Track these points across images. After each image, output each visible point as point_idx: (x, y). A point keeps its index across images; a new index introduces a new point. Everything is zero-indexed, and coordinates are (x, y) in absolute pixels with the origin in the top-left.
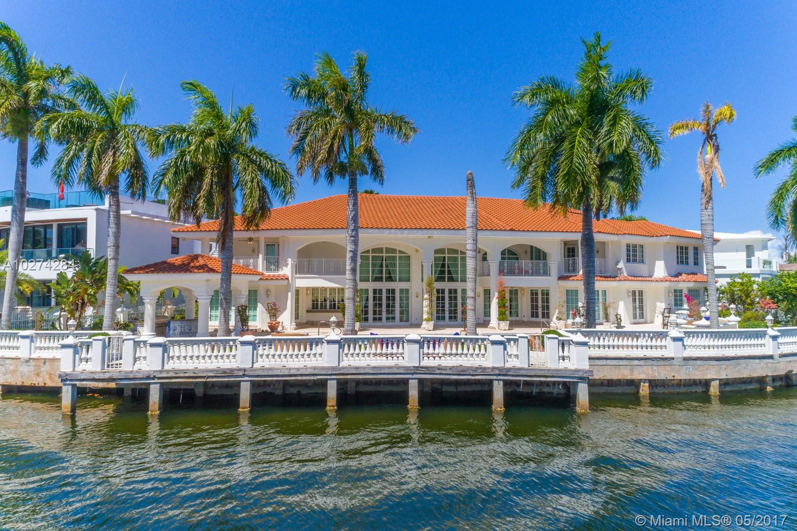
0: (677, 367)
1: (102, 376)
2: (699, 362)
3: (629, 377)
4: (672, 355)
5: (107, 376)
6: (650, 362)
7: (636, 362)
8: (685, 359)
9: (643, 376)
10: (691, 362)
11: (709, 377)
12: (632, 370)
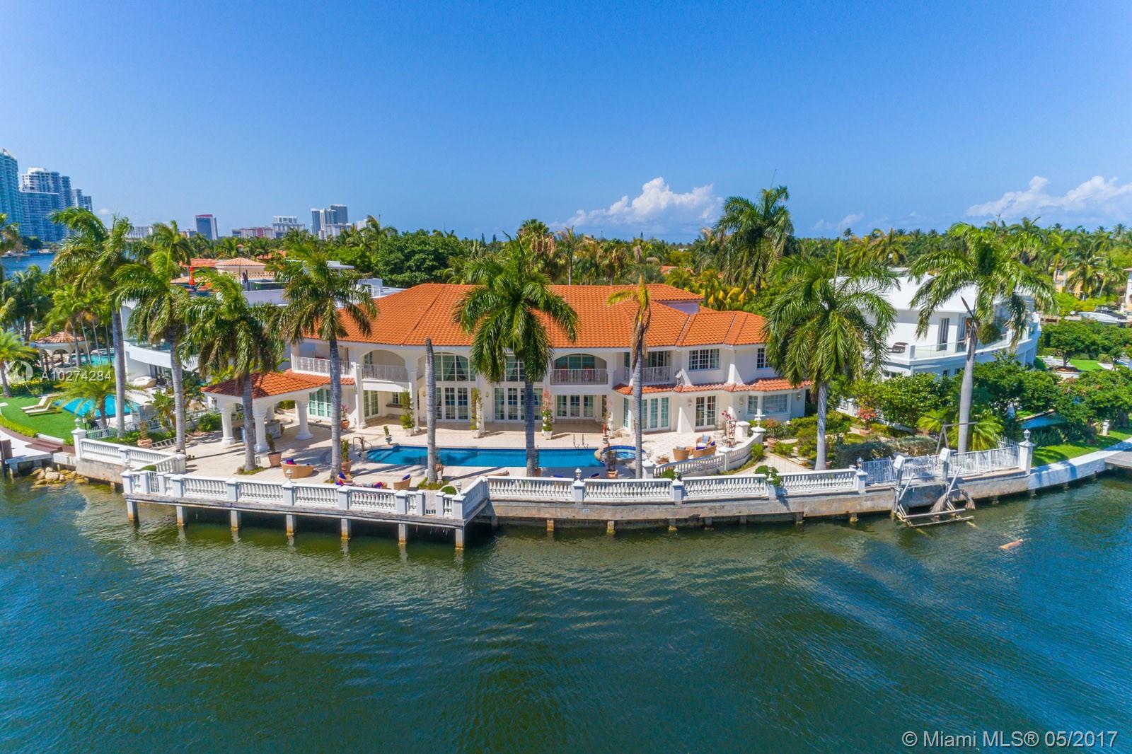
0: (577, 510)
1: (147, 498)
2: (596, 506)
3: (537, 516)
4: (573, 500)
5: (150, 498)
6: (555, 505)
7: (543, 505)
8: (584, 503)
9: (547, 516)
10: (589, 506)
11: (604, 518)
12: (539, 511)
